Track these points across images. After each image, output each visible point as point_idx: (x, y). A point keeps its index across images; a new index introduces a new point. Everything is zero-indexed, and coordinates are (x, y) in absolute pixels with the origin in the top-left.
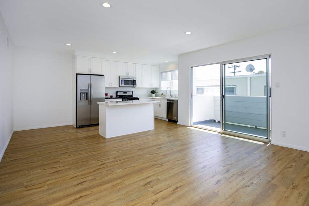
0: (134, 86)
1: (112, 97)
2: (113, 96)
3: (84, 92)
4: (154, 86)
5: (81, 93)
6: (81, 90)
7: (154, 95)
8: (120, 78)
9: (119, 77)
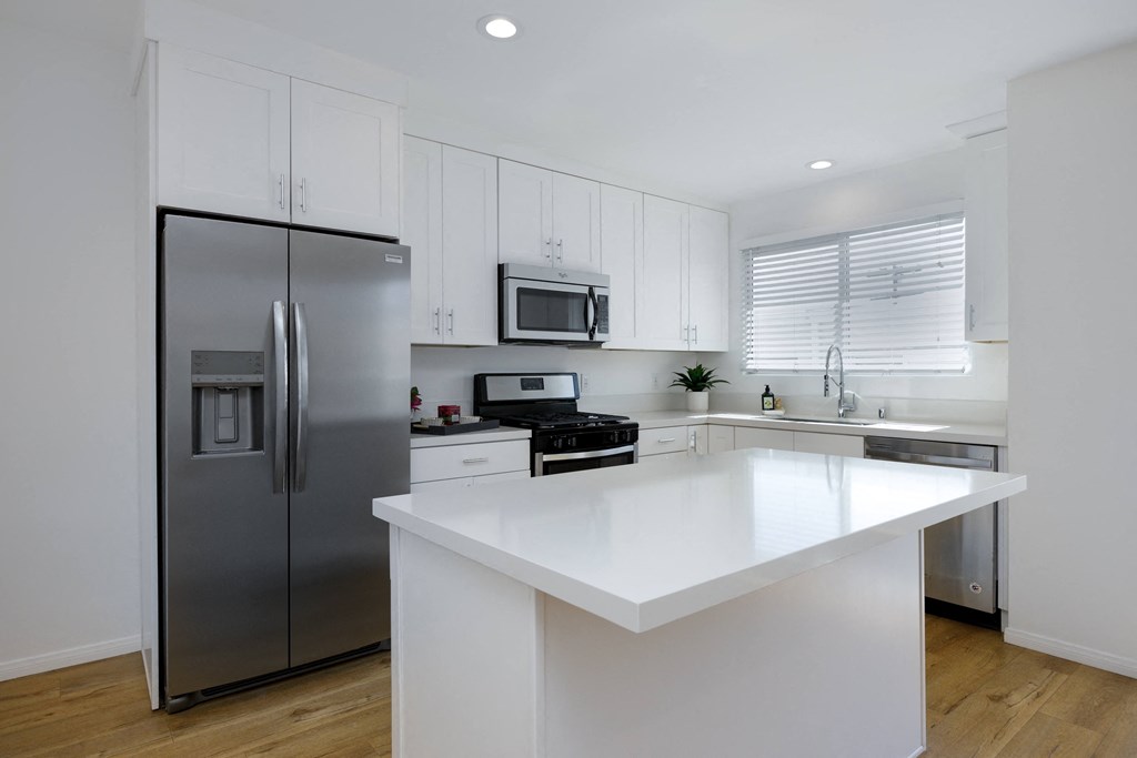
0: (598, 337)
1: (454, 418)
2: (457, 410)
3: (234, 379)
4: (707, 339)
5: (197, 390)
6: (200, 359)
7: (701, 398)
8: (510, 272)
9: (501, 268)
